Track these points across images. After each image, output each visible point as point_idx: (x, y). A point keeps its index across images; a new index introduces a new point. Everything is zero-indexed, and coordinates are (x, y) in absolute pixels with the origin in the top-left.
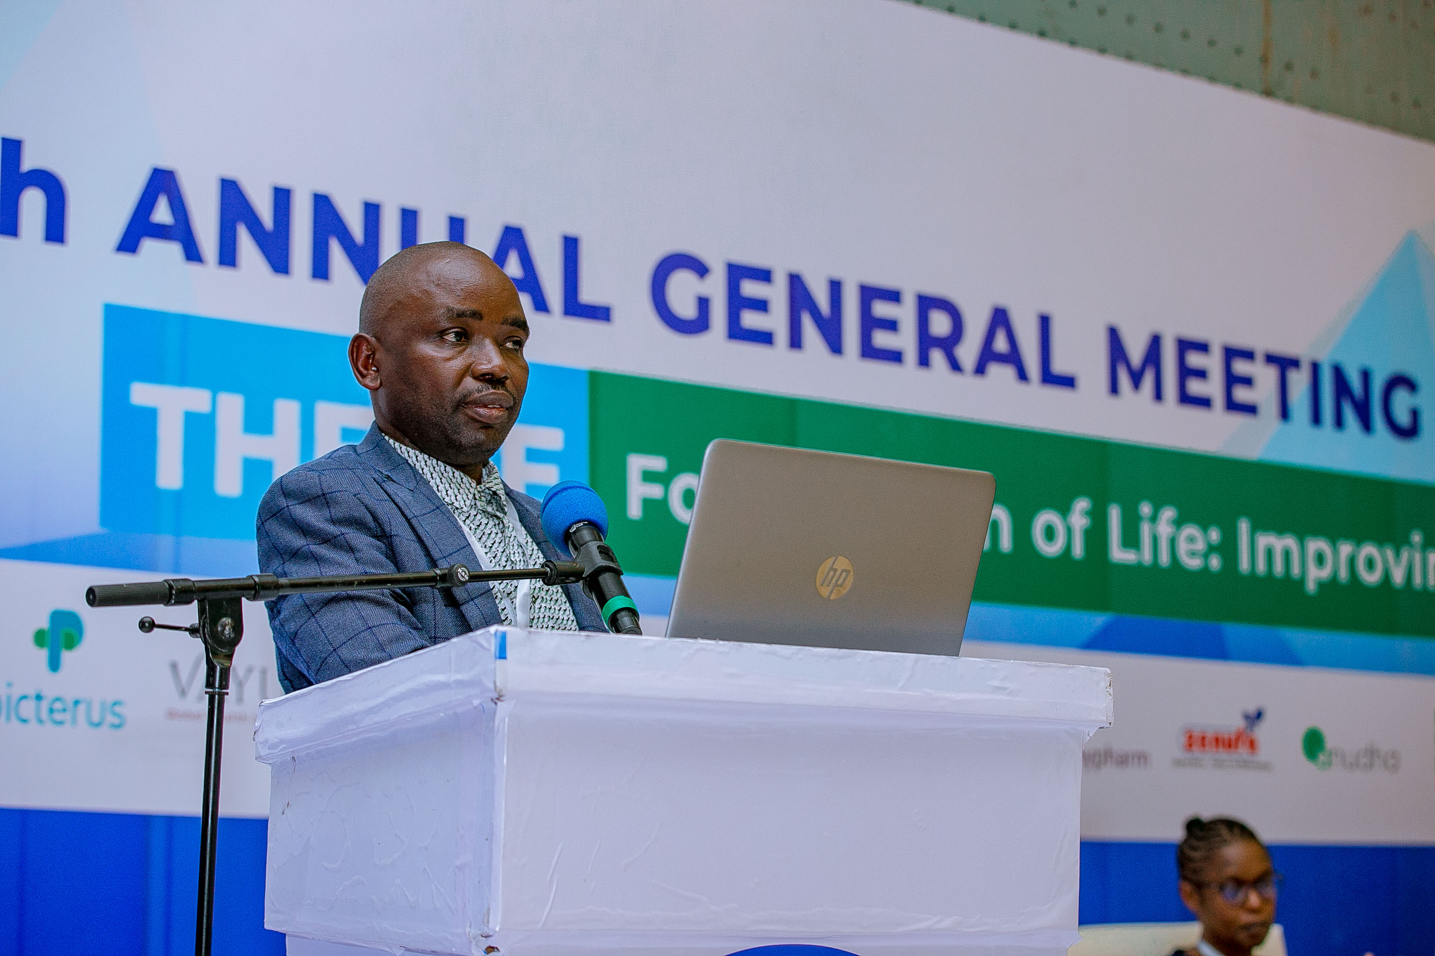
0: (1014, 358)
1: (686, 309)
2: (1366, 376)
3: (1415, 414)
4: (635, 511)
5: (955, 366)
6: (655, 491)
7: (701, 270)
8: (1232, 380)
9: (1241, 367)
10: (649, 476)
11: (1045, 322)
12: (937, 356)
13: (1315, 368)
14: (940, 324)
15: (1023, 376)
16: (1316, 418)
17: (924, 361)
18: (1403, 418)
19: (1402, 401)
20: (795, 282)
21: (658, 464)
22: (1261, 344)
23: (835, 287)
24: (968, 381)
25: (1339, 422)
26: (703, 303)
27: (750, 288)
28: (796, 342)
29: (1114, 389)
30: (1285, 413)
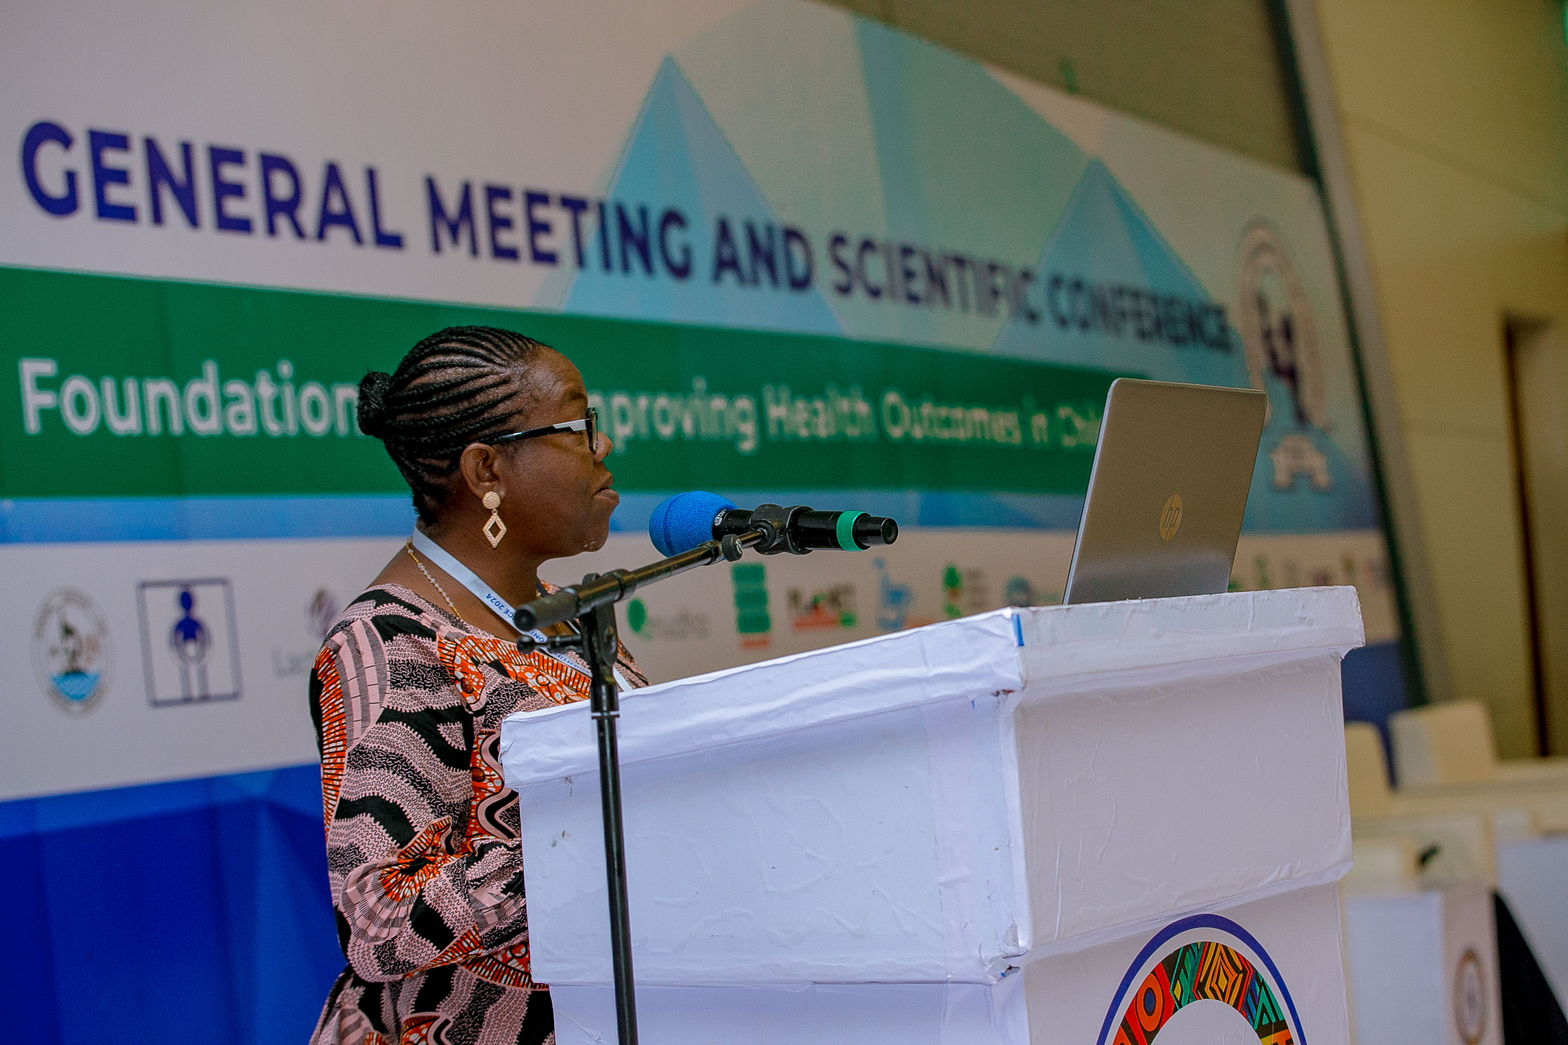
0: (347, 219)
1: (55, 187)
2: (643, 213)
3: (687, 251)
4: (33, 424)
5: (299, 232)
6: (47, 399)
7: (65, 140)
8: (538, 228)
9: (541, 213)
10: (43, 383)
11: (371, 175)
12: (283, 223)
13: (602, 207)
14: (282, 186)
15: (358, 239)
16: (607, 264)
17: (272, 230)
18: (677, 257)
19: (675, 237)
20: (151, 146)
21: (47, 367)
22: (555, 185)
23: (186, 149)
24: (310, 248)
25: (626, 268)
26: (71, 177)
27: (112, 158)
28: (157, 217)
29: (437, 247)
30: (581, 261)
